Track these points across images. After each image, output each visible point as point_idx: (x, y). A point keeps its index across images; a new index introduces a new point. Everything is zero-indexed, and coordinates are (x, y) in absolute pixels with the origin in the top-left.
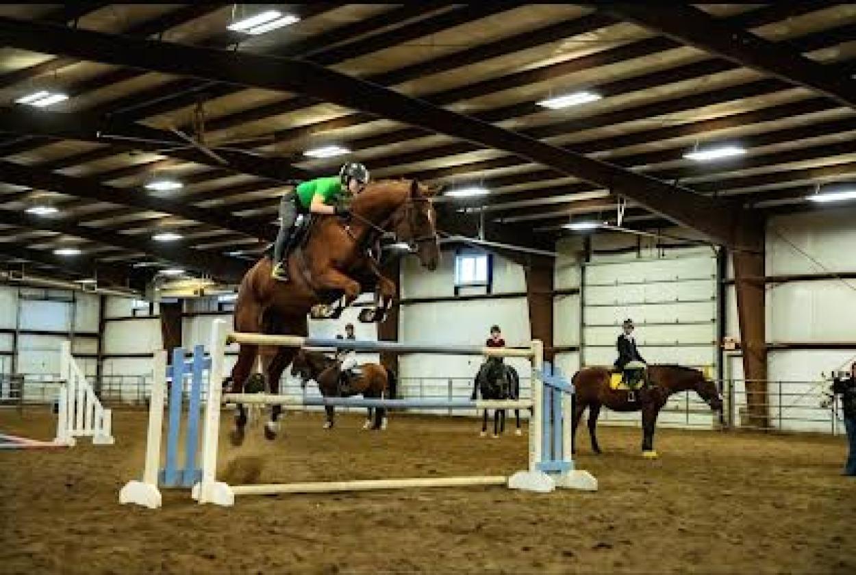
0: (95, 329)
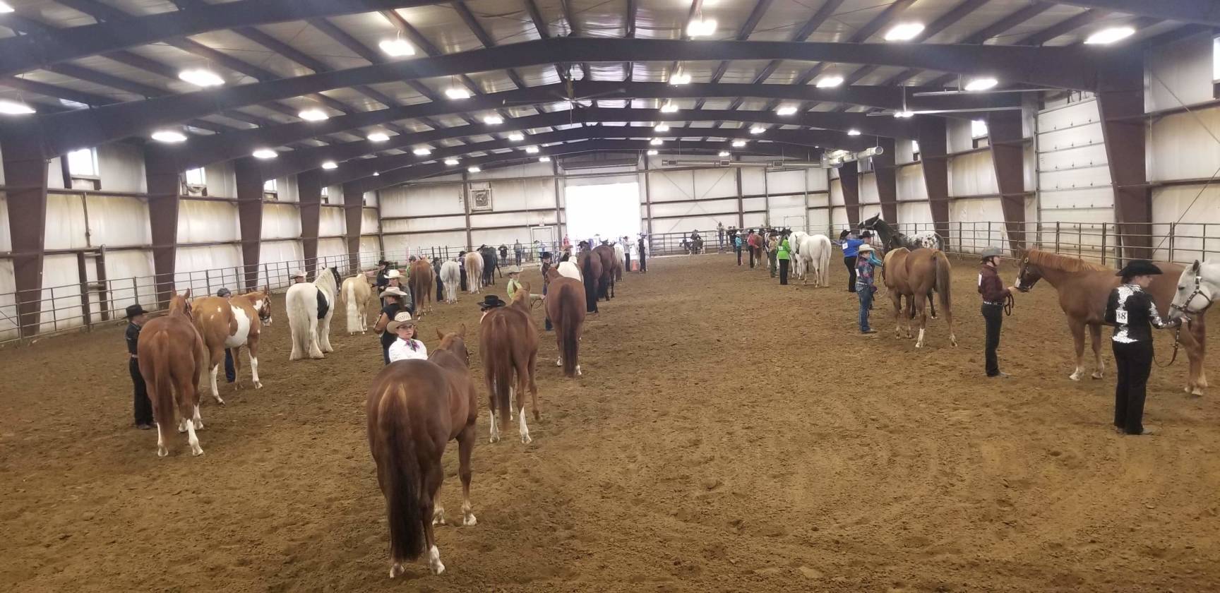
0: (825, 188)
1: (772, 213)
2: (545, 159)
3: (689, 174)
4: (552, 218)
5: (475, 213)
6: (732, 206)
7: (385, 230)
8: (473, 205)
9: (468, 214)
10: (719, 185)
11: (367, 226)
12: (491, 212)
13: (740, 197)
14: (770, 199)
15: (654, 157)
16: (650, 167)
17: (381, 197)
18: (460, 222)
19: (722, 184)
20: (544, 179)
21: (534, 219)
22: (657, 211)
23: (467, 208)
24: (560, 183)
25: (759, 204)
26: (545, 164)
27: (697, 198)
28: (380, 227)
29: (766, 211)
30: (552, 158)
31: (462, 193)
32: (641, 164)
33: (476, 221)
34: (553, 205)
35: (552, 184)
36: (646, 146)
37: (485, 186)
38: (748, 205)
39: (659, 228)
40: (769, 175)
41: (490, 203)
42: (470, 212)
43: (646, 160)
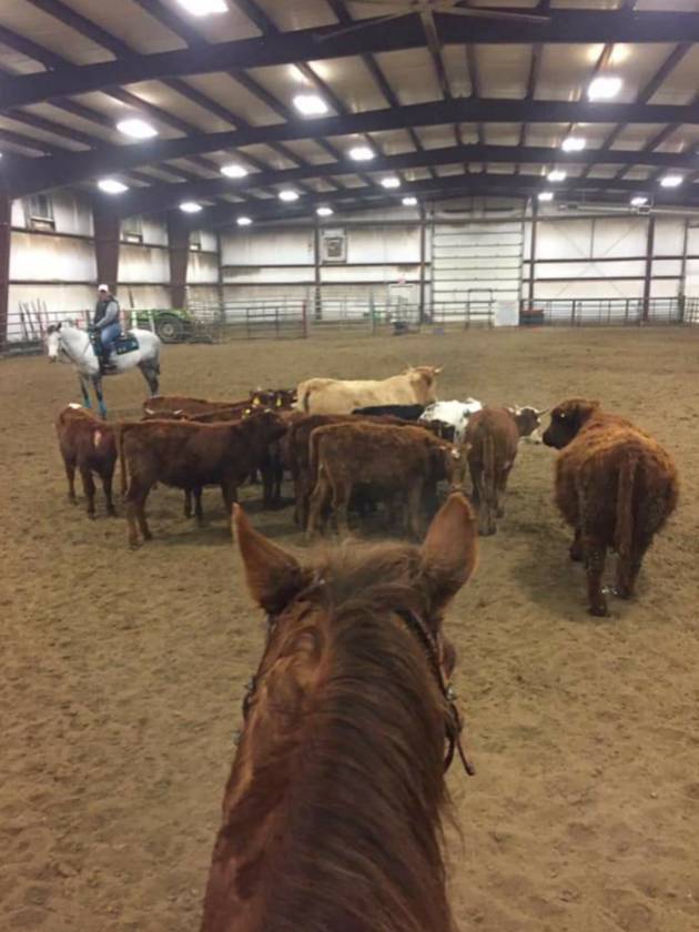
1: (689, 280)
2: (410, 201)
3: (587, 226)
4: (414, 275)
5: (327, 265)
6: (638, 268)
7: (227, 280)
8: (325, 256)
9: (318, 266)
10: (625, 242)
11: (197, 273)
12: (344, 264)
13: (649, 258)
14: (689, 262)
15: (546, 204)
16: (539, 215)
17: (222, 241)
18: (309, 276)
19: (628, 242)
20: (409, 227)
21: (394, 274)
22: (542, 271)
23: (317, 257)
24: (428, 233)
25: (673, 268)
26: (409, 208)
27: (595, 256)
28: (220, 277)
29: (681, 278)
30: (420, 201)
31: (313, 239)
32: (529, 212)
33: (328, 275)
34: (417, 259)
35: (417, 235)
36: (540, 184)
37: (337, 233)
38: (659, 268)
39: (541, 292)
40: (690, 231)
41: (343, 253)
42: (320, 263)
43: (536, 206)
